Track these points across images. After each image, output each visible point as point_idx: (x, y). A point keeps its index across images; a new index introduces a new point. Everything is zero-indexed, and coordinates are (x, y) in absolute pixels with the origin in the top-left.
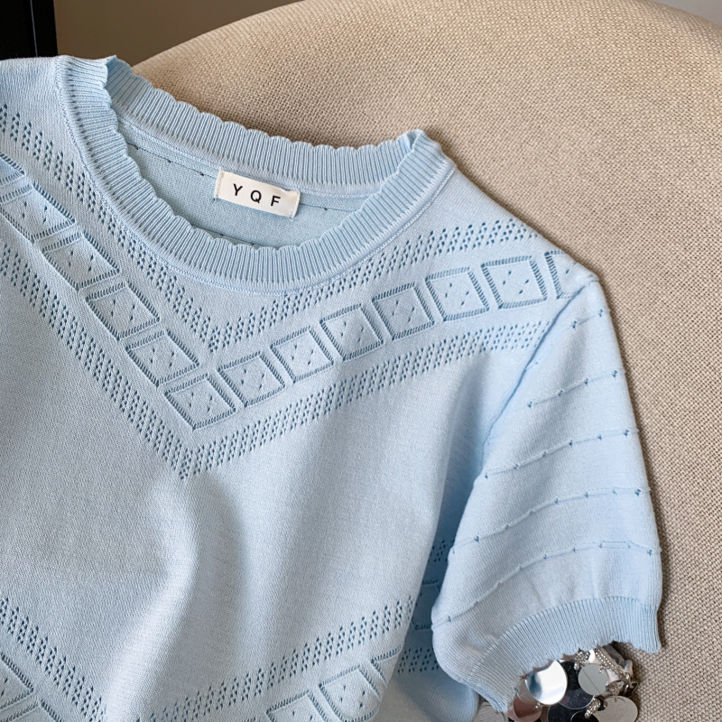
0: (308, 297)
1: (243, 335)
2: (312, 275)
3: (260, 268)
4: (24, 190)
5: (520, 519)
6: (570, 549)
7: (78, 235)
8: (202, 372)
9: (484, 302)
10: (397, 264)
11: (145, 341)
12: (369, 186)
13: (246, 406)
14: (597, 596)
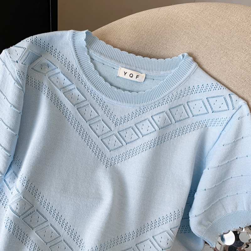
0: (147, 108)
1: (126, 121)
2: (149, 101)
3: (132, 99)
4: (57, 74)
5: (219, 183)
6: (236, 193)
7: (75, 88)
8: (113, 133)
9: (207, 110)
10: (177, 98)
11: (95, 123)
12: (168, 72)
13: (127, 144)
14: (245, 209)
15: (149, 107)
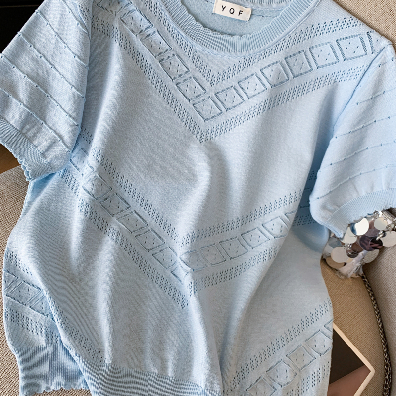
0: (255, 59)
1: (225, 78)
2: (257, 48)
3: (233, 46)
4: (131, 12)
5: (351, 156)
6: (373, 169)
7: (155, 32)
8: (208, 96)
9: (337, 58)
10: (296, 41)
11: (183, 81)
12: (284, 4)
13: (227, 111)
14: (384, 188)
15: (257, 57)
